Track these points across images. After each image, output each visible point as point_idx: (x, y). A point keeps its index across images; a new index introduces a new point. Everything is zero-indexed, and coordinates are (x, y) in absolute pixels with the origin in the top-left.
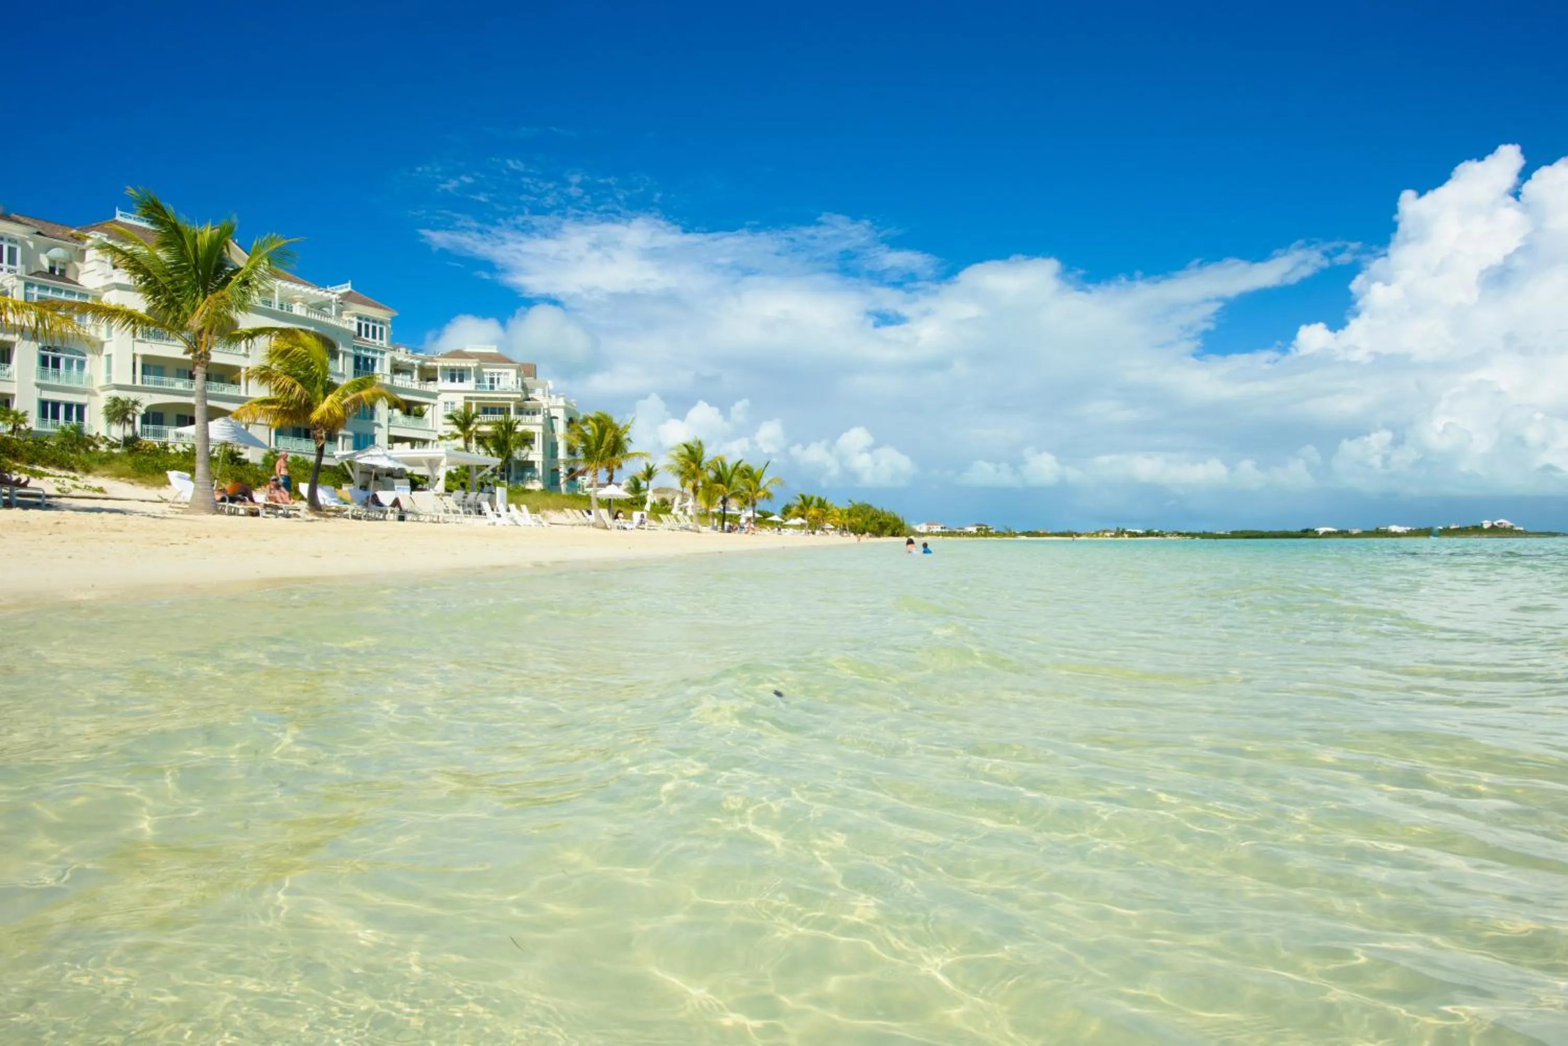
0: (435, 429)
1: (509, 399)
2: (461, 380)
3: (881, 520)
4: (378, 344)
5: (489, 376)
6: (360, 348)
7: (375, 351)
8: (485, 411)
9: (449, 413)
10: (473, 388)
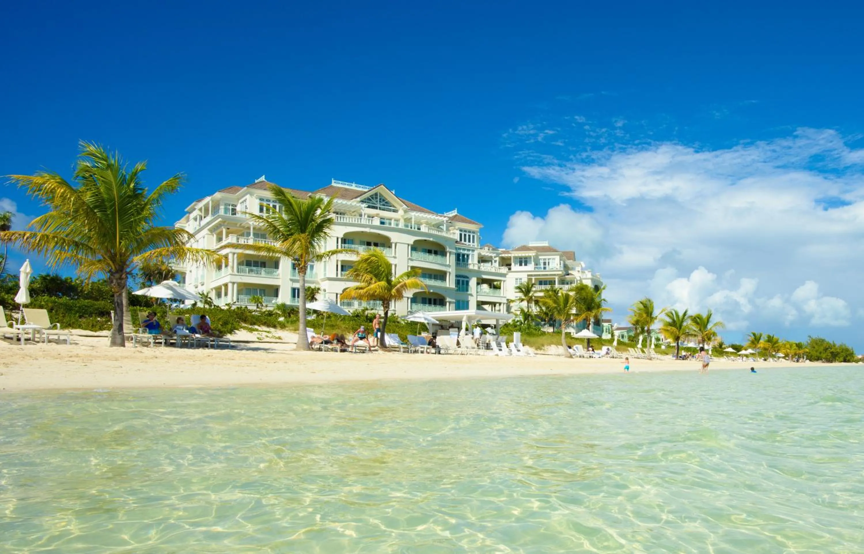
0: (505, 296)
1: (555, 275)
2: (526, 265)
3: (832, 350)
4: (471, 246)
5: (543, 261)
6: (460, 249)
7: (469, 250)
8: (541, 283)
9: (518, 285)
10: (533, 269)
